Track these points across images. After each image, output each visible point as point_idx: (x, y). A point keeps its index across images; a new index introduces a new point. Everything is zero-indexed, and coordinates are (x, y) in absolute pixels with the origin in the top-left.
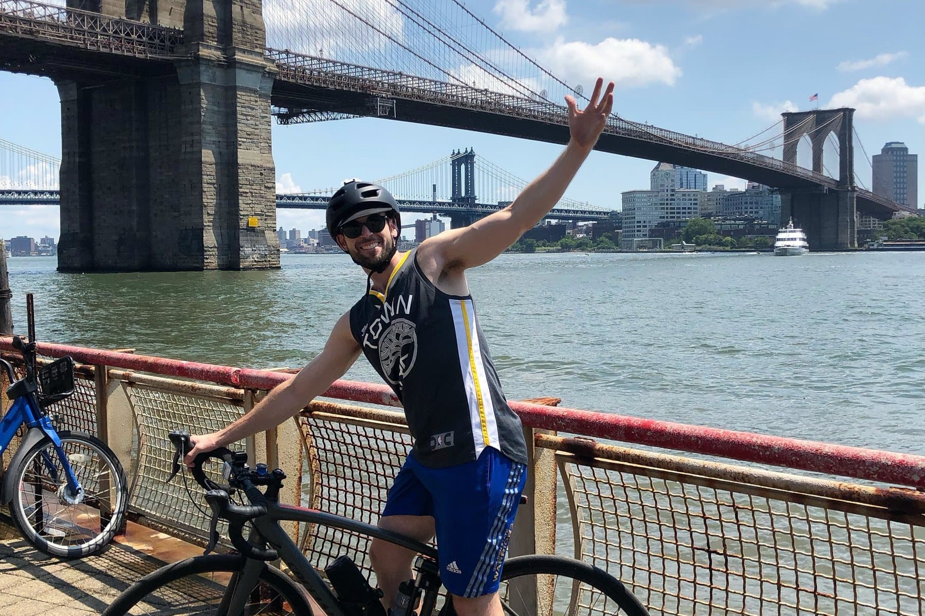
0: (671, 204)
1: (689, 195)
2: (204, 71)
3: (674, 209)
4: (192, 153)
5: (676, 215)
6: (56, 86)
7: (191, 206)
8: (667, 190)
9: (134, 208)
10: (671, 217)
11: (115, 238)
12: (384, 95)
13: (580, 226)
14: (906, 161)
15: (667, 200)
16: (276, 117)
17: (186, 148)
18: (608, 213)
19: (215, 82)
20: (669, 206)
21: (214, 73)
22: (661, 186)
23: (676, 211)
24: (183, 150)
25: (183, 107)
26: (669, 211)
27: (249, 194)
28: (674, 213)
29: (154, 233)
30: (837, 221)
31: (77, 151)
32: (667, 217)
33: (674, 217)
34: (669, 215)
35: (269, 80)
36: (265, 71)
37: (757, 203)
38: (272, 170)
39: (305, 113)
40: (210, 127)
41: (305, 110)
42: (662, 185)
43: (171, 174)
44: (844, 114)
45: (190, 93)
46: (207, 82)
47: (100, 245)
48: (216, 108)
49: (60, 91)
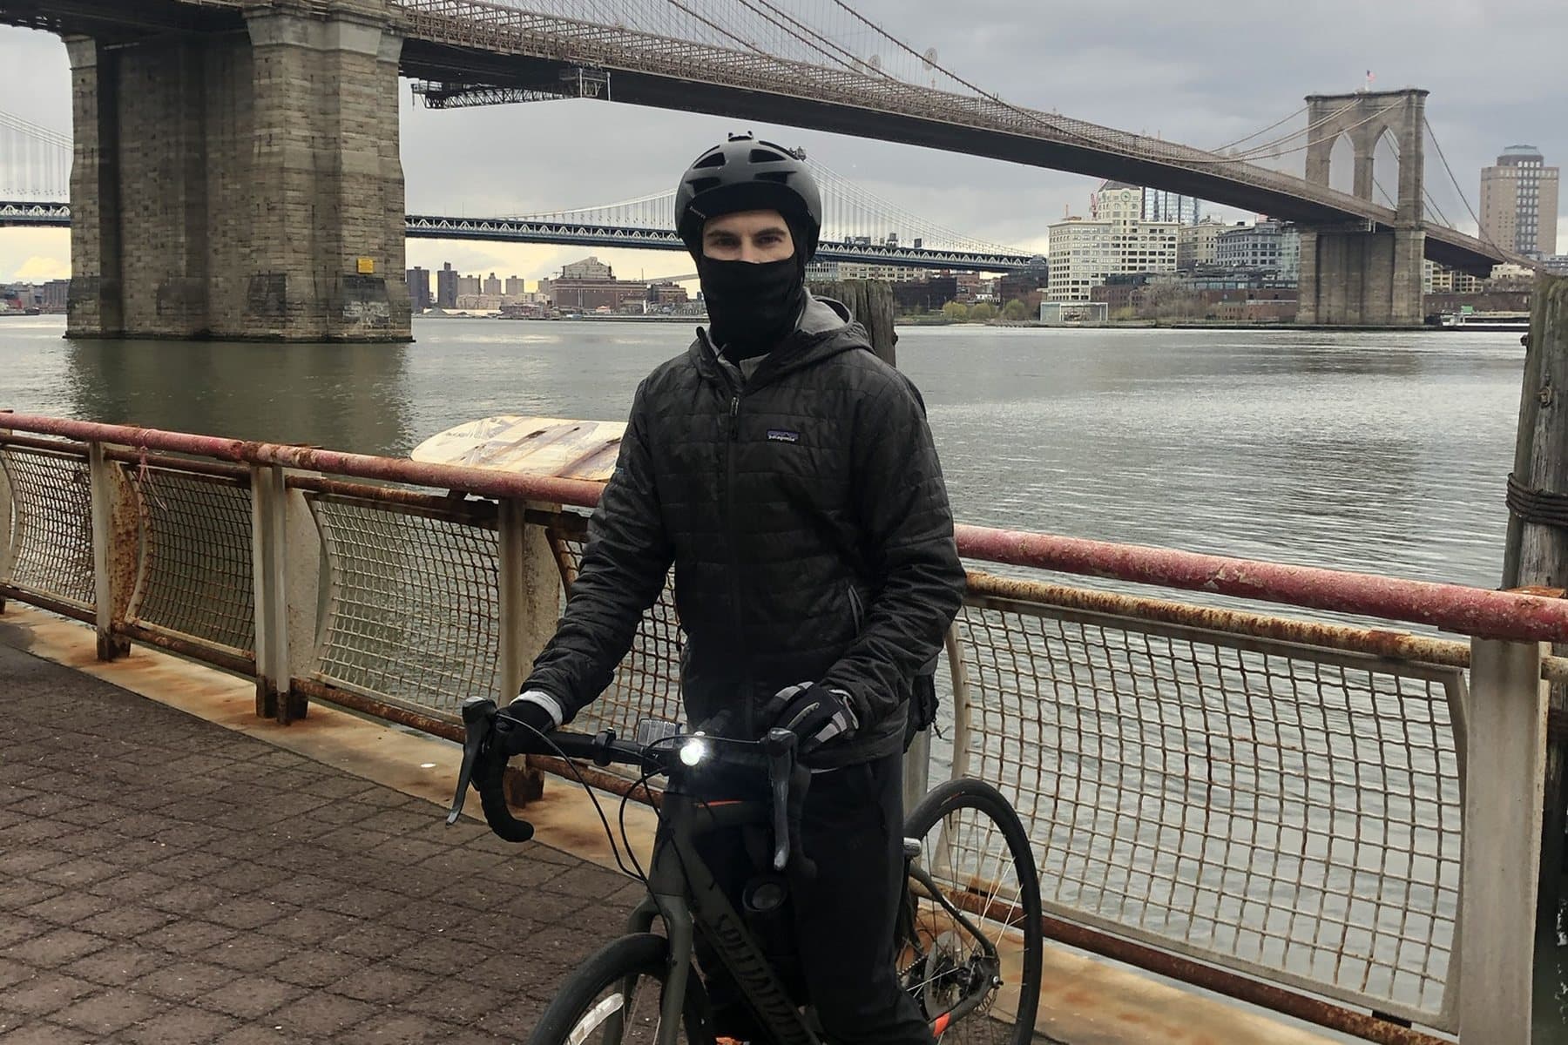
0: (1130, 246)
1: (1161, 231)
2: (290, 25)
3: (1134, 253)
4: (270, 154)
5: (1138, 265)
6: (64, 44)
7: (267, 238)
8: (1125, 222)
9: (182, 239)
10: (1130, 268)
11: (155, 286)
12: (591, 64)
13: (984, 281)
14: (1538, 178)
15: (1124, 238)
16: (424, 96)
17: (260, 147)
18: (1027, 259)
19: (306, 42)
20: (1128, 250)
21: (305, 28)
22: (1114, 216)
23: (1138, 257)
24: (256, 150)
25: (256, 82)
26: (1127, 257)
27: (361, 221)
28: (1135, 261)
29: (214, 280)
30: (1392, 279)
31: (96, 147)
32: (1123, 268)
33: (1135, 268)
34: (1127, 264)
35: (395, 41)
36: (389, 26)
37: (1273, 246)
38: (402, 182)
39: (468, 90)
40: (299, 114)
41: (468, 87)
42: (1117, 214)
43: (238, 187)
44: (1408, 99)
45: (266, 60)
46: (292, 43)
47: (132, 297)
48: (307, 84)
49: (70, 51)
